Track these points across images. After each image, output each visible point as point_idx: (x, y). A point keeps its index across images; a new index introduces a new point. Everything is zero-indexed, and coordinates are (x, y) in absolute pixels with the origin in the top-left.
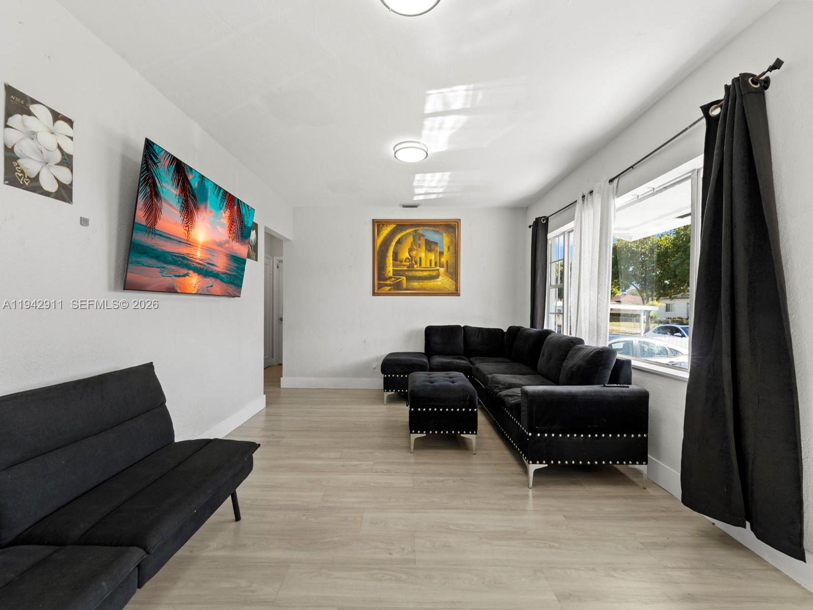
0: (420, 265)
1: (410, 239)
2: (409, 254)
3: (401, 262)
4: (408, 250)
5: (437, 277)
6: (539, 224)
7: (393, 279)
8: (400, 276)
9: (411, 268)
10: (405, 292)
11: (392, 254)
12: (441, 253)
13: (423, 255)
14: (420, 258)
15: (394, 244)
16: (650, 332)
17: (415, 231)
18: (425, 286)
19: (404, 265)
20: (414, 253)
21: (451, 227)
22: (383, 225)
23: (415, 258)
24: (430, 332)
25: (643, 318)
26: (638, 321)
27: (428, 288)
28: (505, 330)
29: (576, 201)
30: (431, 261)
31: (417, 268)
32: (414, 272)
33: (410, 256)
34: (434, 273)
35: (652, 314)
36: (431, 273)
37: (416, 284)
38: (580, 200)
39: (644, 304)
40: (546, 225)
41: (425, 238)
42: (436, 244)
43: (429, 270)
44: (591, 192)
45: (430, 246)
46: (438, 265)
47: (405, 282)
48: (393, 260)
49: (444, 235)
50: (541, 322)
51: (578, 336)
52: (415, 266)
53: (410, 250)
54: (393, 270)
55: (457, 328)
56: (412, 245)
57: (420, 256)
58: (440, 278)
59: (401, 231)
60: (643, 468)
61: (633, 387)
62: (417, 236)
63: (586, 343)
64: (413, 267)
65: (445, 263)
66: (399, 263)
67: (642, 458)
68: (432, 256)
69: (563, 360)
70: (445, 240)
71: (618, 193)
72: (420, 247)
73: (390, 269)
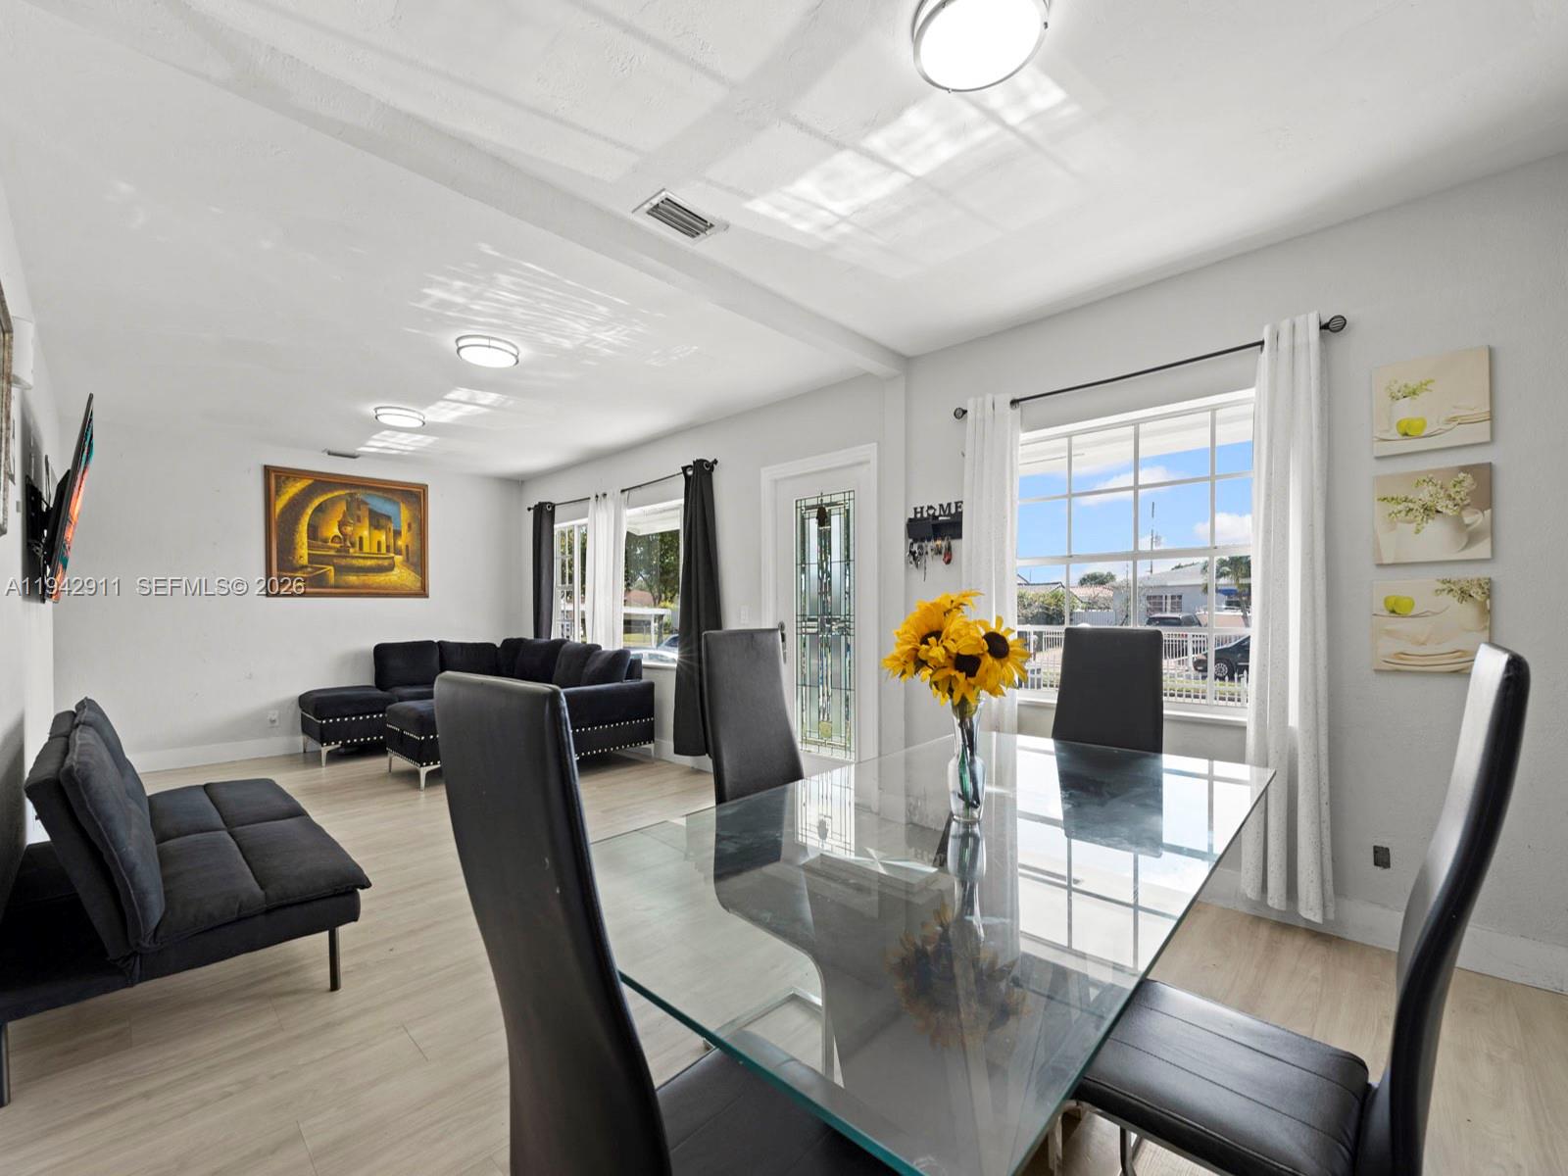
0: (361, 548)
1: (342, 507)
2: (340, 529)
3: (325, 541)
4: (337, 524)
5: (391, 568)
6: (545, 512)
7: (309, 569)
8: (322, 564)
9: (343, 552)
10: (333, 590)
11: (306, 527)
12: (397, 533)
13: (365, 533)
14: (361, 539)
15: (309, 511)
16: (663, 645)
17: (351, 495)
18: (370, 583)
19: (330, 548)
20: (349, 529)
21: (415, 496)
22: (288, 478)
23: (350, 537)
24: (382, 652)
25: (654, 625)
26: (649, 631)
27: (375, 585)
28: (498, 645)
29: (589, 498)
30: (379, 543)
31: (355, 552)
32: (348, 559)
33: (341, 532)
34: (386, 563)
35: (665, 619)
36: (380, 562)
37: (353, 579)
38: (593, 498)
39: (655, 606)
40: (552, 513)
41: (370, 507)
42: (389, 518)
43: (377, 558)
44: (605, 495)
45: (378, 522)
46: (392, 549)
47: (332, 574)
48: (309, 537)
49: (403, 506)
50: (548, 632)
51: (594, 643)
52: (351, 550)
53: (341, 525)
54: (309, 554)
55: (430, 643)
56: (344, 516)
57: (360, 534)
58: (396, 571)
59: (324, 492)
60: (651, 746)
61: (644, 681)
62: (353, 504)
63: (603, 649)
64: (348, 552)
65: (404, 548)
66: (320, 543)
67: (650, 738)
68: (382, 537)
69: (583, 667)
70: (404, 515)
71: (630, 505)
72: (359, 520)
73: (303, 552)
